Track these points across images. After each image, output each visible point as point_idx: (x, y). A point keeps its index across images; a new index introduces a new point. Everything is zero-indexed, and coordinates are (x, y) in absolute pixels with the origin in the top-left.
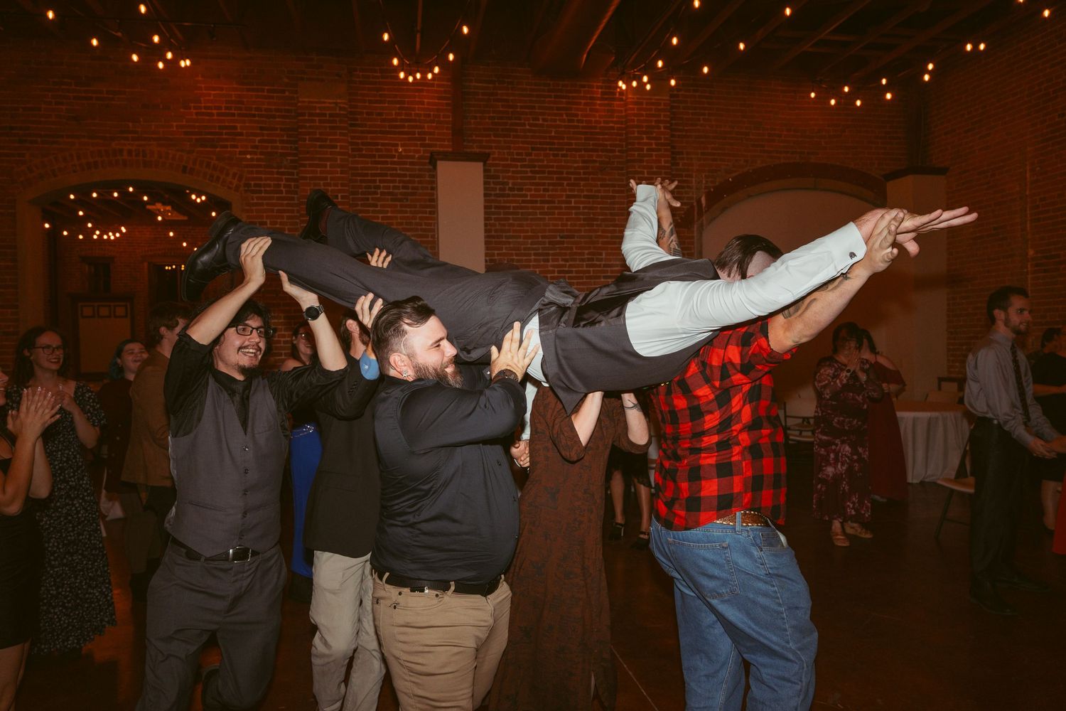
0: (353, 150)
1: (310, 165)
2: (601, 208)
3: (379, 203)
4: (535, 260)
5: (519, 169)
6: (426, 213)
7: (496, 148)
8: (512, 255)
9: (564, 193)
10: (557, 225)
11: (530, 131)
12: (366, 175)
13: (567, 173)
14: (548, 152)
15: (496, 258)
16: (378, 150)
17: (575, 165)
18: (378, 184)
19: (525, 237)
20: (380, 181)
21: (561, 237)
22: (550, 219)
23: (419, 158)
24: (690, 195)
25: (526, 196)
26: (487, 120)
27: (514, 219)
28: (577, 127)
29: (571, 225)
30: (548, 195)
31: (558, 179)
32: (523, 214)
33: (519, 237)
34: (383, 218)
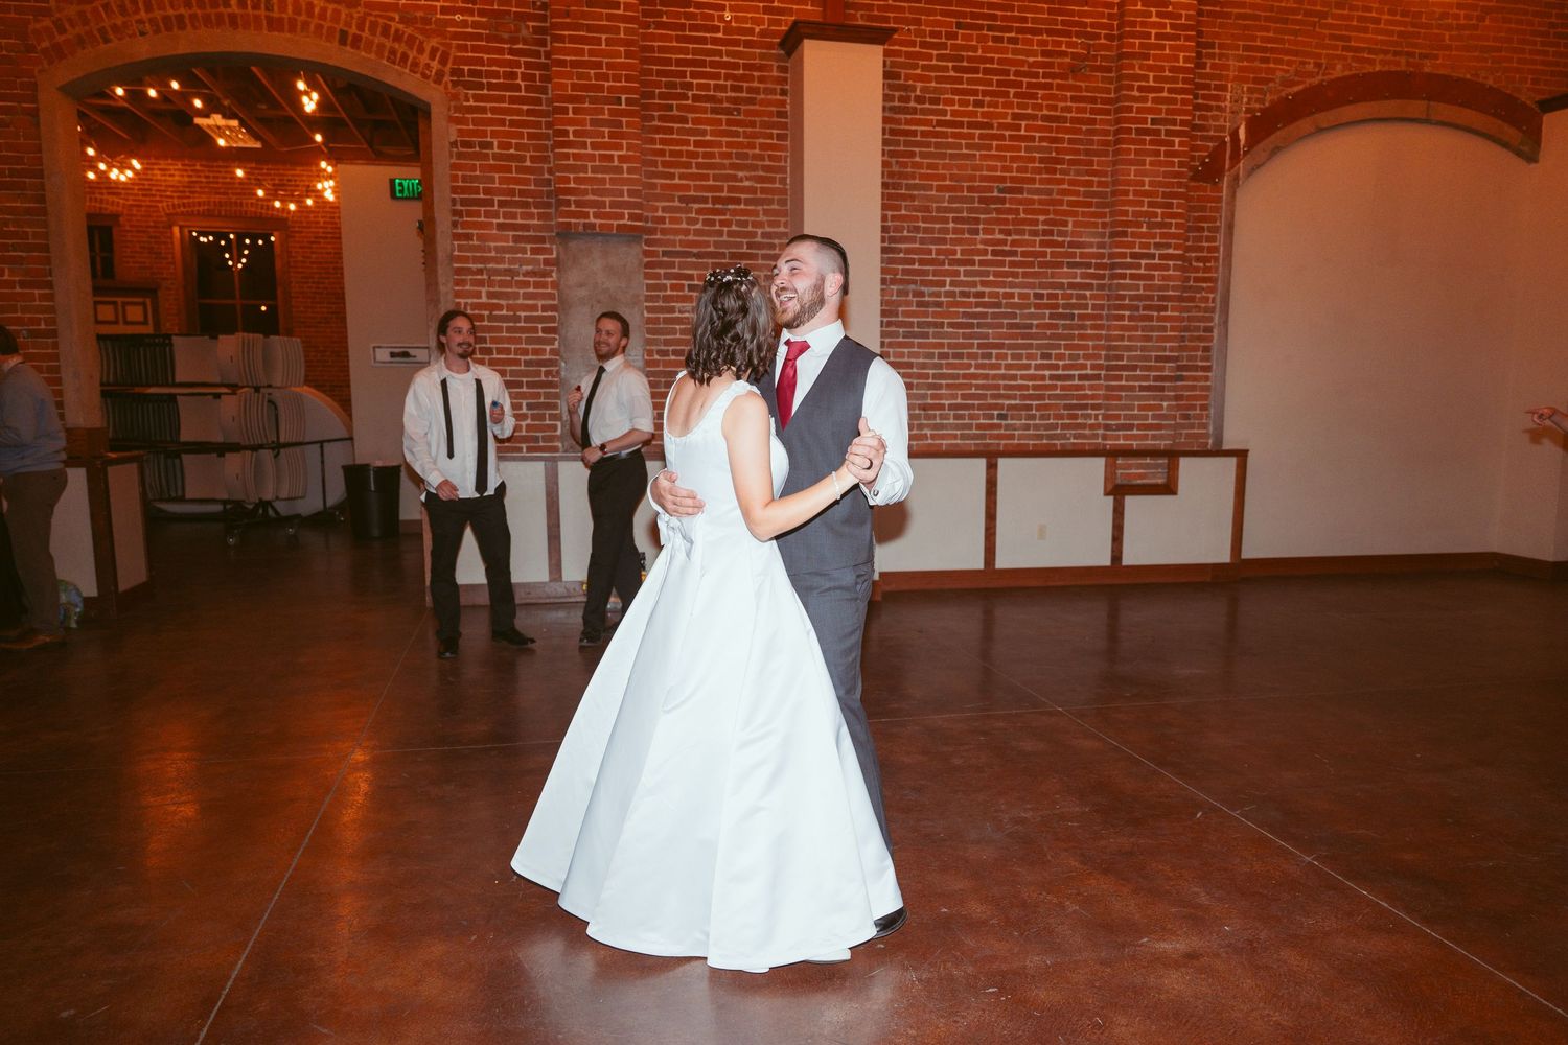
2: (1071, 141)
3: (690, 116)
4: (956, 231)
5: (934, 62)
6: (770, 136)
8: (916, 219)
9: (1010, 111)
10: (994, 168)
13: (1017, 73)
14: (985, 32)
15: (889, 224)
17: (1031, 59)
18: (689, 80)
19: (940, 189)
20: (694, 75)
21: (1001, 191)
22: (984, 157)
23: (762, 34)
24: (1221, 123)
25: (944, 113)
27: (923, 155)
29: (1019, 170)
30: (982, 113)
31: (999, 83)
32: (937, 145)
33: (930, 188)
34: (697, 144)
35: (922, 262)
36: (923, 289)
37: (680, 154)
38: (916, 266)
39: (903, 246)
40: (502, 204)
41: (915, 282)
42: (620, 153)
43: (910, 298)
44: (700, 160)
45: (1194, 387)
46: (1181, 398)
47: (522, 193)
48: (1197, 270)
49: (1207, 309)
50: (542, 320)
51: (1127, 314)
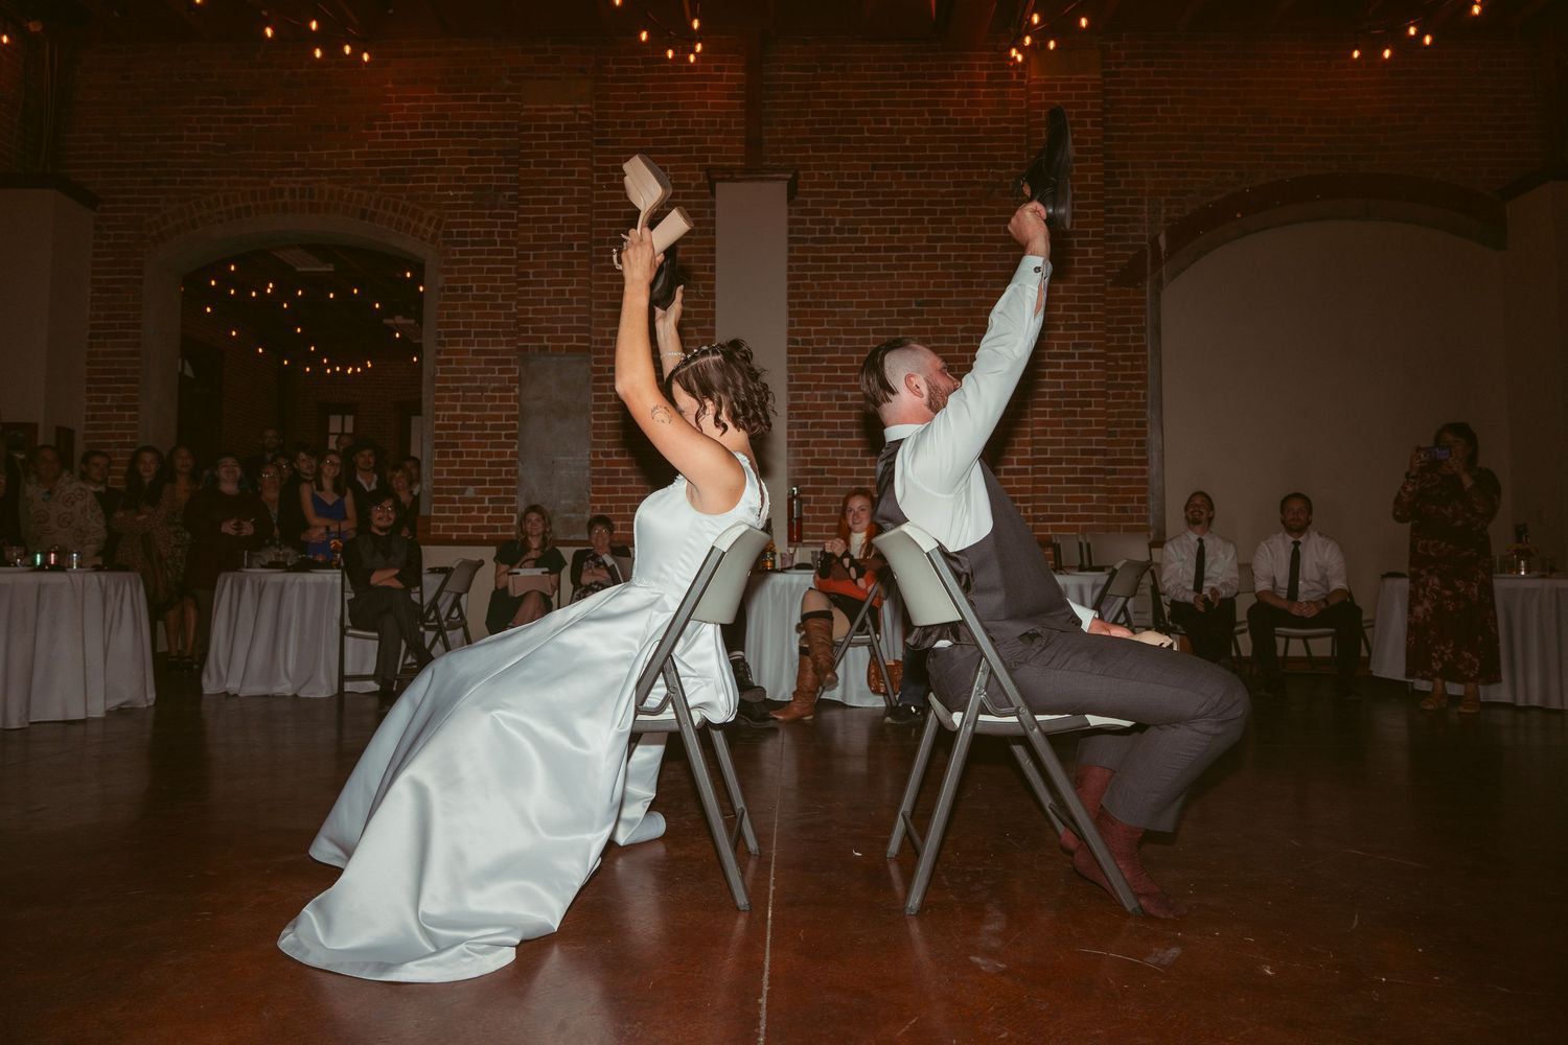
0: (598, 176)
1: (535, 201)
5: (852, 199)
7: (816, 167)
8: (838, 332)
9: (925, 235)
10: (912, 285)
11: (871, 140)
13: (930, 203)
14: (899, 171)
15: (813, 337)
17: (944, 190)
19: (859, 305)
21: (918, 304)
22: (900, 276)
23: (698, 187)
24: (1140, 232)
25: (862, 240)
26: (803, 127)
27: (842, 277)
28: (948, 131)
29: (935, 285)
30: (898, 238)
31: (914, 212)
32: (857, 268)
33: (851, 305)
35: (843, 369)
36: (846, 394)
38: (839, 373)
39: (826, 356)
40: (477, 334)
41: (838, 387)
42: (572, 288)
43: (834, 401)
45: (1130, 481)
46: (1116, 491)
47: (494, 325)
48: (1124, 368)
49: (1138, 405)
50: (505, 427)
51: (1048, 409)
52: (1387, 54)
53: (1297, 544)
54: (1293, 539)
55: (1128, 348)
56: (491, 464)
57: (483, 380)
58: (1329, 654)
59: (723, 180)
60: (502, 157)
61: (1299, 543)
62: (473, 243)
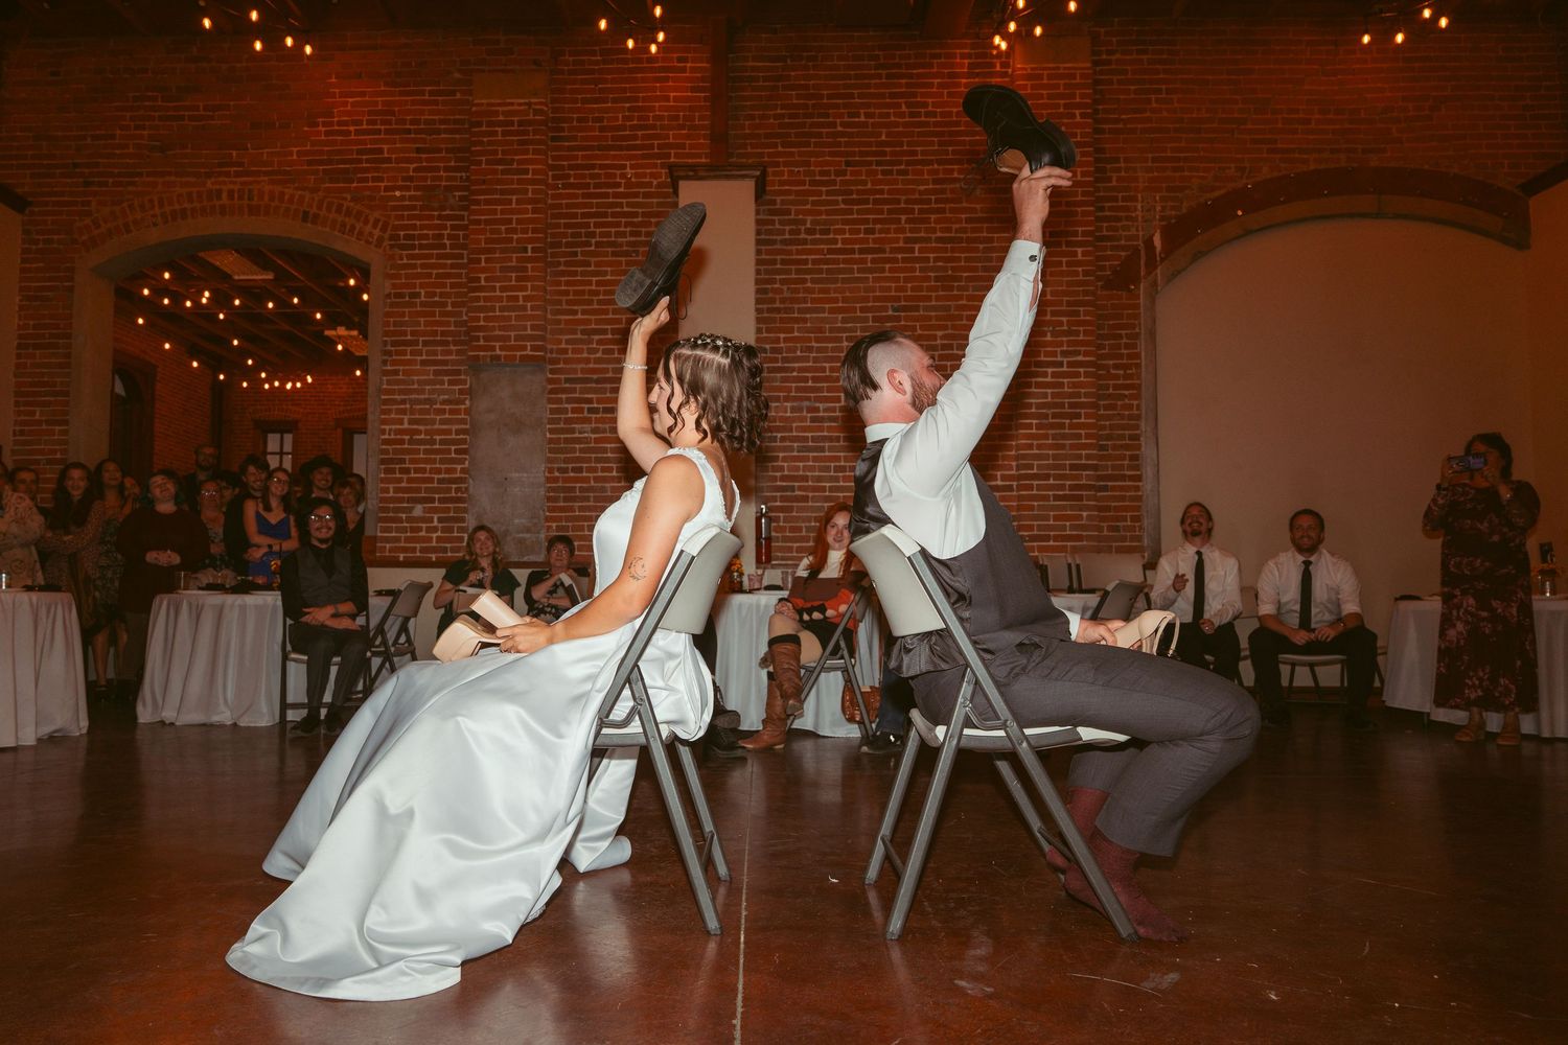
0: (555, 177)
1: (487, 202)
2: (967, 259)
3: (593, 260)
5: (824, 198)
7: (786, 164)
8: (809, 340)
9: (902, 236)
10: (889, 289)
11: (843, 134)
12: (575, 216)
13: (908, 201)
14: (874, 167)
15: (782, 345)
16: (592, 176)
17: (922, 188)
18: (592, 229)
19: (832, 311)
20: (597, 225)
21: (896, 310)
22: (876, 280)
23: (659, 185)
24: (1133, 232)
25: (835, 241)
26: (772, 121)
27: (813, 281)
28: (927, 124)
29: (913, 289)
30: (873, 239)
31: (890, 211)
32: (829, 271)
33: (823, 310)
34: (599, 283)
35: (815, 379)
36: (817, 405)
37: (583, 292)
38: (810, 384)
39: (796, 365)
40: (425, 343)
41: (808, 399)
42: (524, 293)
43: (805, 414)
44: (601, 297)
45: (1123, 499)
46: (1108, 509)
47: (443, 333)
48: (1117, 377)
49: (1131, 417)
50: (453, 442)
51: (1034, 422)
52: (1400, 38)
53: (1307, 564)
54: (1304, 559)
55: (1121, 356)
56: (440, 481)
57: (432, 392)
58: (1338, 685)
59: (687, 178)
60: (452, 155)
61: (1310, 563)
62: (421, 247)
